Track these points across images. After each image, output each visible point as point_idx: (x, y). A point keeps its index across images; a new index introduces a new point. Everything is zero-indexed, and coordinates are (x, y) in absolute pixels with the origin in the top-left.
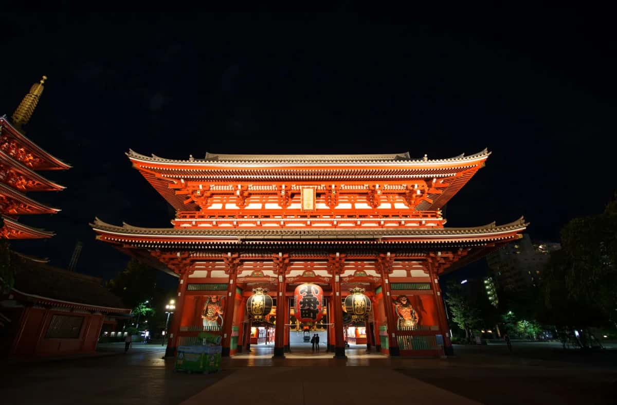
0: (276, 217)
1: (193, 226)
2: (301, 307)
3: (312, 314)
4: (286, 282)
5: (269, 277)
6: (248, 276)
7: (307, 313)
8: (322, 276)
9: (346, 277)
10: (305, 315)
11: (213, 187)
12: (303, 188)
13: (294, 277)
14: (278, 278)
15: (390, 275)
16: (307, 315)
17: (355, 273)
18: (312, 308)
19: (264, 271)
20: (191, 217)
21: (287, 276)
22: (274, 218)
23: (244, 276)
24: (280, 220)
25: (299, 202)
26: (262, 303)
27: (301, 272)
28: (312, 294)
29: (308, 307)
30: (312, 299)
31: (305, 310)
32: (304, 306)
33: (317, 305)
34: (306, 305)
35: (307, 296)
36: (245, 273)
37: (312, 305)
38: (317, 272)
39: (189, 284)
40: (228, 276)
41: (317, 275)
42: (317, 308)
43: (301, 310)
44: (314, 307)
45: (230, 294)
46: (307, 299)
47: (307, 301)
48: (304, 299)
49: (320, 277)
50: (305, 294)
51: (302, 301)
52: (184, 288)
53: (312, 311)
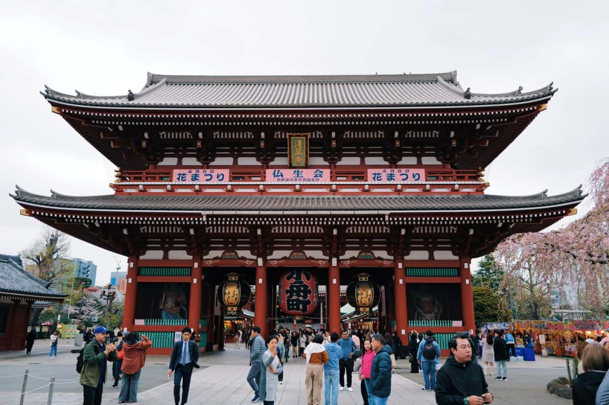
0: (253, 179)
1: (141, 191)
2: (288, 297)
3: (301, 306)
4: (268, 265)
5: (244, 259)
6: (217, 258)
7: (295, 305)
8: (315, 258)
9: (347, 260)
10: (293, 307)
11: (163, 135)
12: (290, 136)
13: (278, 260)
14: (256, 261)
15: (406, 258)
16: (295, 307)
17: (360, 254)
18: (301, 298)
19: (238, 252)
20: (136, 179)
21: (269, 258)
22: (251, 181)
23: (212, 258)
24: (258, 183)
25: (286, 156)
26: (237, 292)
27: (287, 253)
28: (302, 280)
29: (296, 297)
30: (302, 286)
31: (293, 301)
32: (291, 296)
33: (308, 295)
34: (294, 294)
35: (295, 283)
36: (213, 254)
37: (302, 294)
38: (309, 253)
39: (140, 267)
40: (191, 257)
41: (308, 256)
42: (308, 298)
43: (288, 301)
44: (305, 297)
45: (195, 281)
46: (295, 286)
47: (295, 289)
48: (292, 287)
49: (313, 259)
50: (292, 281)
51: (289, 289)
52: (135, 272)
53: (301, 302)
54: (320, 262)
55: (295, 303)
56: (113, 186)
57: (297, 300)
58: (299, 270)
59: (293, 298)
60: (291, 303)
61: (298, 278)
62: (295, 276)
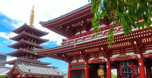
4: (110, 61)
5: (101, 59)
6: (92, 60)
8: (131, 56)
13: (114, 58)
16: (126, 76)
18: (128, 72)
19: (99, 57)
21: (111, 58)
26: (102, 71)
27: (118, 55)
28: (127, 65)
29: (125, 72)
30: (127, 68)
31: (124, 73)
32: (123, 72)
33: (131, 71)
34: (124, 71)
35: (124, 66)
36: (91, 59)
37: (128, 71)
38: (127, 54)
39: (71, 66)
40: (84, 61)
41: (127, 55)
42: (131, 72)
43: (122, 74)
44: (129, 71)
45: (86, 68)
46: (125, 68)
47: (124, 69)
48: (123, 68)
49: (130, 56)
50: (123, 66)
51: (122, 69)
52: (70, 67)
53: (128, 74)
54: (133, 57)
55: (125, 74)
56: (61, 44)
57: (126, 73)
58: (126, 61)
59: (124, 72)
60: (123, 74)
61: (126, 64)
62: (124, 64)
